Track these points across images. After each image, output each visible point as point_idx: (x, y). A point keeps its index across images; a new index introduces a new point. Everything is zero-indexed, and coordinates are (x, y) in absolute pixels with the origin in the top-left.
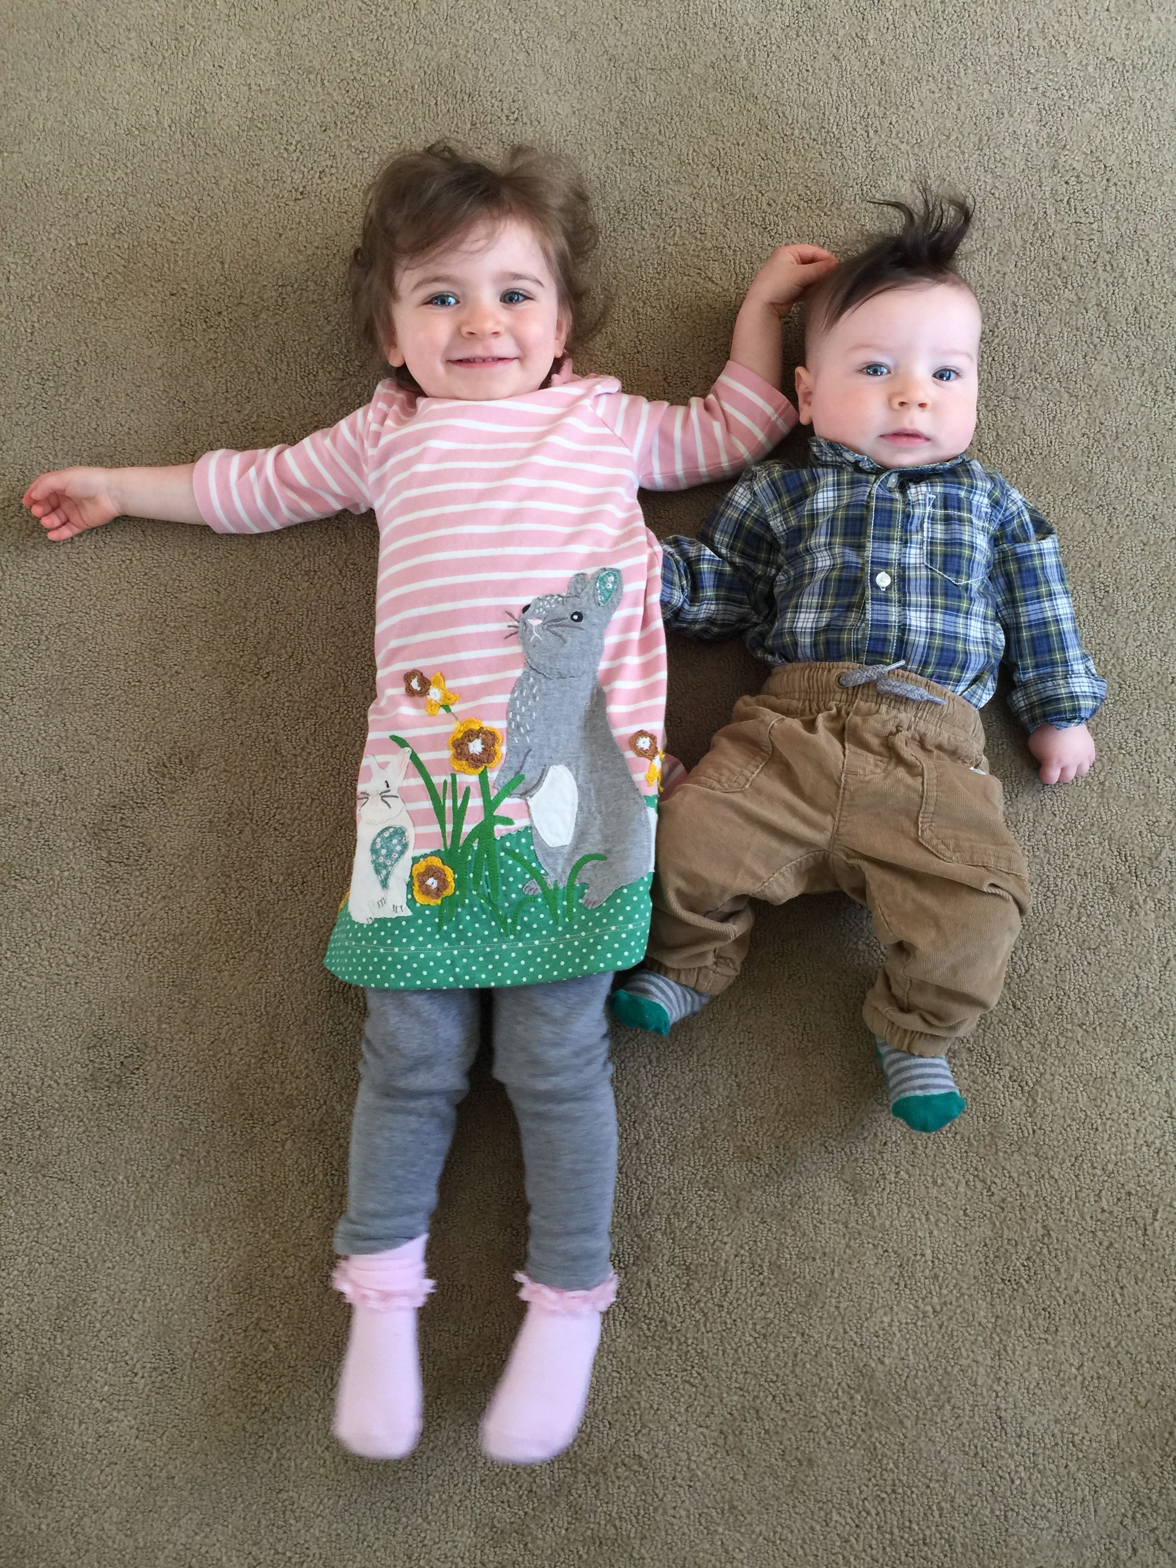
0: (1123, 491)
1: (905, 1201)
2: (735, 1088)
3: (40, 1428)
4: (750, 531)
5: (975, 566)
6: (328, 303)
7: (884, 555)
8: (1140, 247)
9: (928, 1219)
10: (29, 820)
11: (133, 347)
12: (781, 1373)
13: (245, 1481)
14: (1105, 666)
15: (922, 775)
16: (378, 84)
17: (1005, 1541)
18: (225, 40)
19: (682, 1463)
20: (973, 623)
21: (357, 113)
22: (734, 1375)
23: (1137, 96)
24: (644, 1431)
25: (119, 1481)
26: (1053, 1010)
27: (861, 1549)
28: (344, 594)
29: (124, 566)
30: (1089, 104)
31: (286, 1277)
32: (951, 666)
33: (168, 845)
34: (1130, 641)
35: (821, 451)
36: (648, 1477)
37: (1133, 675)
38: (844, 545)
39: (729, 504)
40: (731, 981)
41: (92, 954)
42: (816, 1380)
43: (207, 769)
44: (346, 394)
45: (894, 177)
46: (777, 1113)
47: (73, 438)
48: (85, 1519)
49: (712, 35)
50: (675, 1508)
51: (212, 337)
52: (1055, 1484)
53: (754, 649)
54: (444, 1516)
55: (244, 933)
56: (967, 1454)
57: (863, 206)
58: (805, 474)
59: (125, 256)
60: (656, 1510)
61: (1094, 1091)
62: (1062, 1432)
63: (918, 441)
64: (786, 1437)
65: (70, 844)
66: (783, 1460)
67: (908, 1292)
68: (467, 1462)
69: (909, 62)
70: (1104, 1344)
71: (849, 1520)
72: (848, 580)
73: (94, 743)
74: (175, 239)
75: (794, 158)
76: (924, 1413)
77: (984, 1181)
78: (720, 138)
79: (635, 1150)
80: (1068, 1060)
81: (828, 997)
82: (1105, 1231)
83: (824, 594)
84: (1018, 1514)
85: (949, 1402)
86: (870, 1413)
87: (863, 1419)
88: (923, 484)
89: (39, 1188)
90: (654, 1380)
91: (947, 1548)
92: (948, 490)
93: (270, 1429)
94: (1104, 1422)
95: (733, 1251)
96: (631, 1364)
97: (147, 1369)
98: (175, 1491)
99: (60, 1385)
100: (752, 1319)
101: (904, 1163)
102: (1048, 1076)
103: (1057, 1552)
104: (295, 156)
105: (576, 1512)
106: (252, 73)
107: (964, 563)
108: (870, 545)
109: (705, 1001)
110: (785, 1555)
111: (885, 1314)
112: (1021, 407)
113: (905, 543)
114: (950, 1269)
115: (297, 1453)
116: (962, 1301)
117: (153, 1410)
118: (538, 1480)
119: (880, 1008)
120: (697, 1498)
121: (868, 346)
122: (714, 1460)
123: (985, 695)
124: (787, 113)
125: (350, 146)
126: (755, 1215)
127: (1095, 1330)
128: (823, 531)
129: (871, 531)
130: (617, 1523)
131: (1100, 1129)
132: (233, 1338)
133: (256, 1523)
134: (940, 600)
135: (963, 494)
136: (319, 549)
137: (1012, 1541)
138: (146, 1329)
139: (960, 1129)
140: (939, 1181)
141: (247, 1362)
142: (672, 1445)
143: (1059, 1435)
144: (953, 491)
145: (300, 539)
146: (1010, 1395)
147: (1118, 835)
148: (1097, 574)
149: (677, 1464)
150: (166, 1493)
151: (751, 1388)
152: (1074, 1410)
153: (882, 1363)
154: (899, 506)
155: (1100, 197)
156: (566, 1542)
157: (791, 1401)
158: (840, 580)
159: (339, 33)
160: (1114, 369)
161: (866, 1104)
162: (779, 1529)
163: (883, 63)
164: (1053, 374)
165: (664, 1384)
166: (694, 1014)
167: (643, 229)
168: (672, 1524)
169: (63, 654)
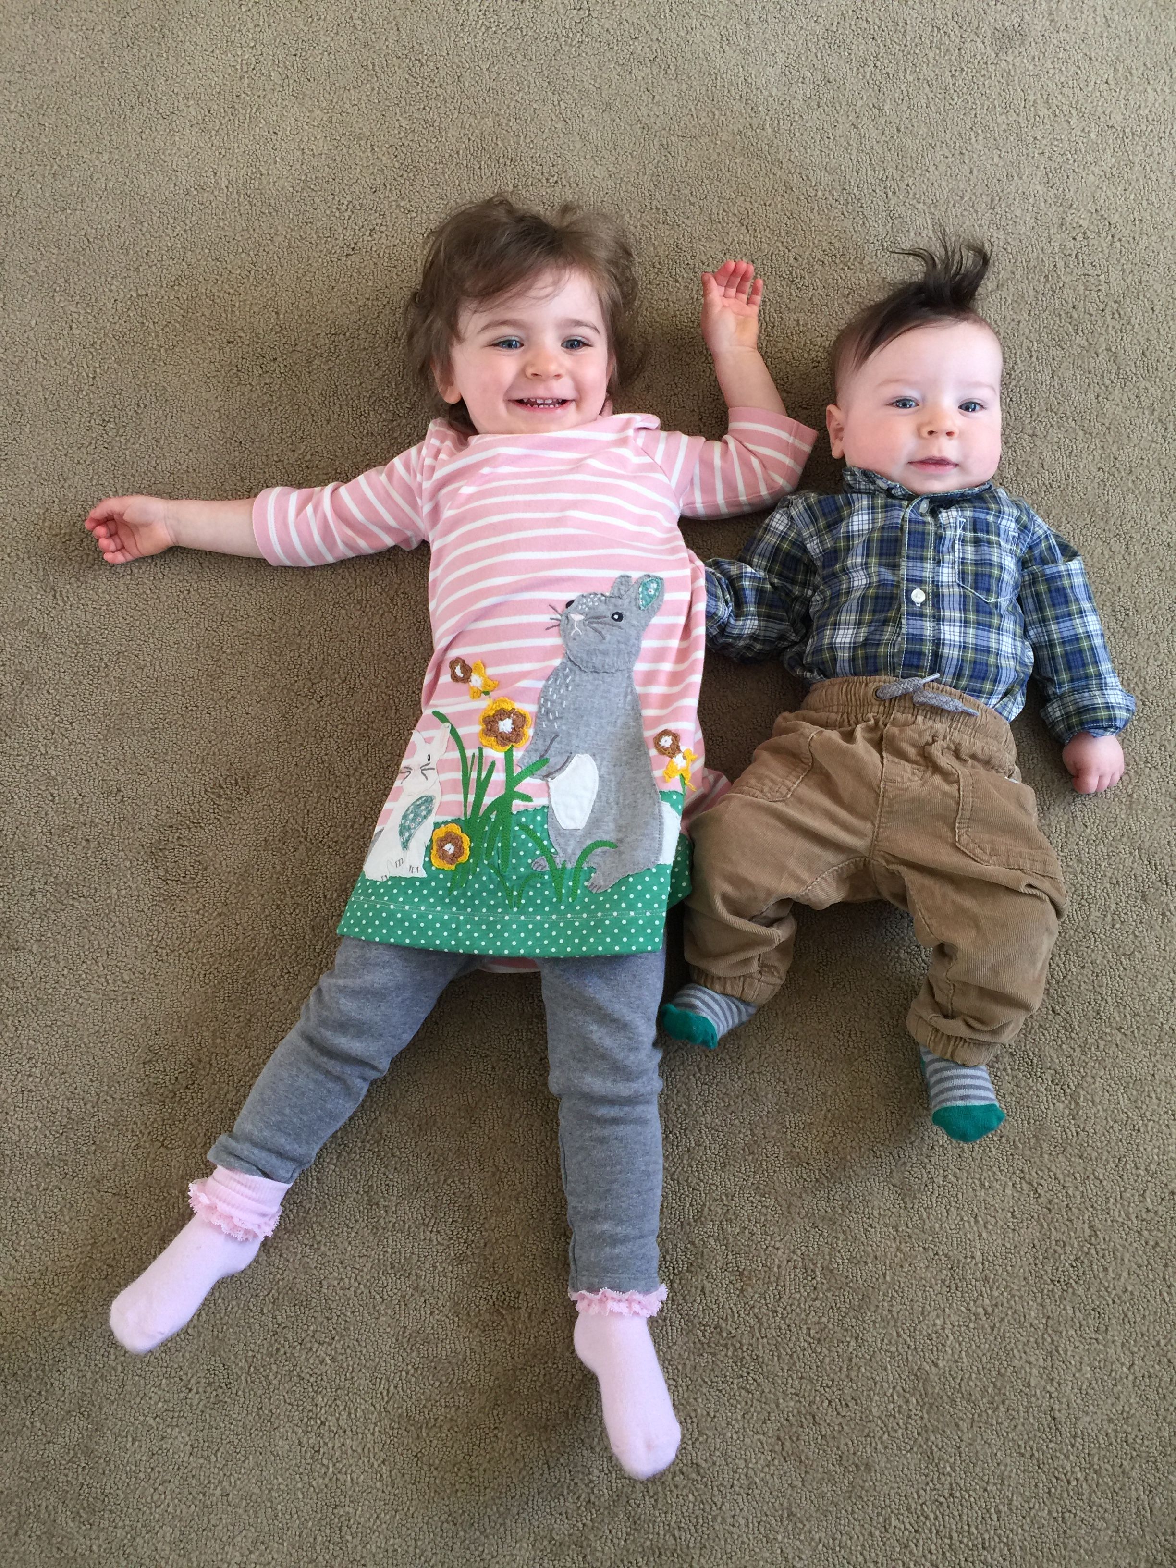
0: (1138, 521)
1: (953, 1204)
2: (783, 1094)
3: (92, 1445)
4: (788, 554)
5: (1004, 585)
6: (379, 350)
7: (918, 573)
8: (1145, 296)
9: (976, 1222)
10: (87, 840)
11: (192, 391)
12: (837, 1379)
13: (301, 1496)
14: (1129, 685)
15: (958, 782)
16: (425, 150)
17: (1063, 1543)
18: (279, 108)
19: (740, 1471)
20: (1005, 638)
21: (405, 175)
22: (790, 1381)
23: (1137, 160)
24: (701, 1439)
25: (172, 1499)
26: (1091, 1014)
27: (920, 1554)
28: (395, 621)
29: (182, 596)
30: (1092, 168)
31: (341, 1289)
32: (984, 679)
33: (224, 863)
34: (1151, 661)
35: (855, 480)
36: (706, 1486)
37: (1155, 692)
38: (880, 565)
39: (766, 530)
40: (777, 990)
41: (148, 971)
42: (871, 1383)
43: (262, 789)
44: (395, 435)
45: (912, 234)
46: (825, 1118)
47: (133, 476)
48: (138, 1540)
49: (738, 106)
50: (733, 1517)
51: (268, 381)
52: (1111, 1484)
53: (792, 668)
54: (502, 1529)
55: (299, 948)
56: (1022, 1455)
57: (884, 260)
58: (840, 499)
59: (184, 306)
60: (714, 1519)
61: (1135, 1093)
62: (1116, 1431)
63: (948, 467)
64: (843, 1442)
65: (128, 864)
66: (840, 1465)
67: (959, 1294)
68: (524, 1473)
69: (923, 130)
70: (1154, 1343)
71: (908, 1526)
72: (884, 598)
73: (151, 764)
74: (232, 291)
75: (818, 217)
76: (979, 1415)
77: (1030, 1183)
78: (748, 199)
79: (686, 1157)
80: (1108, 1062)
81: (872, 1004)
82: (1150, 1231)
83: (861, 611)
84: (1075, 1515)
85: (1003, 1403)
86: (926, 1416)
87: (919, 1423)
88: (953, 509)
89: (94, 1203)
90: (711, 1387)
91: (1006, 1551)
92: (977, 515)
93: (326, 1444)
94: (1156, 1420)
95: (785, 1256)
96: (688, 1371)
97: (202, 1384)
98: (229, 1509)
99: (113, 1402)
100: (806, 1324)
101: (951, 1166)
102: (1089, 1079)
103: (1115, 1552)
104: (347, 215)
105: (635, 1523)
106: (305, 139)
107: (994, 582)
108: (904, 564)
109: (752, 1010)
110: (845, 1562)
111: (938, 1316)
112: (1038, 443)
113: (938, 562)
114: (1000, 1271)
115: (353, 1468)
116: (1012, 1303)
117: (207, 1426)
118: (596, 1491)
119: (924, 1014)
120: (756, 1506)
121: (897, 381)
122: (772, 1468)
123: (1016, 709)
124: (810, 177)
125: (398, 206)
126: (806, 1220)
127: (1144, 1329)
128: (860, 551)
129: (905, 551)
130: (676, 1532)
131: (1142, 1130)
132: (289, 1351)
133: (312, 1540)
134: (972, 616)
135: (991, 519)
136: (371, 579)
137: (1071, 1543)
138: (201, 1344)
139: (1005, 1132)
140: (987, 1184)
141: (303, 1375)
142: (729, 1453)
143: (1112, 1435)
144: (982, 516)
145: (352, 570)
146: (1064, 1395)
147: (1147, 844)
148: (1116, 598)
149: (735, 1472)
150: (220, 1511)
151: (806, 1394)
152: (1127, 1409)
153: (936, 1365)
154: (932, 528)
155: (1106, 251)
156: (625, 1552)
157: (847, 1405)
158: (876, 597)
159: (387, 103)
160: (1126, 408)
161: (912, 1108)
162: (838, 1536)
163: (899, 130)
164: (1068, 413)
165: (720, 1391)
166: (741, 1024)
167: (677, 281)
168: (731, 1533)
169: (122, 681)
